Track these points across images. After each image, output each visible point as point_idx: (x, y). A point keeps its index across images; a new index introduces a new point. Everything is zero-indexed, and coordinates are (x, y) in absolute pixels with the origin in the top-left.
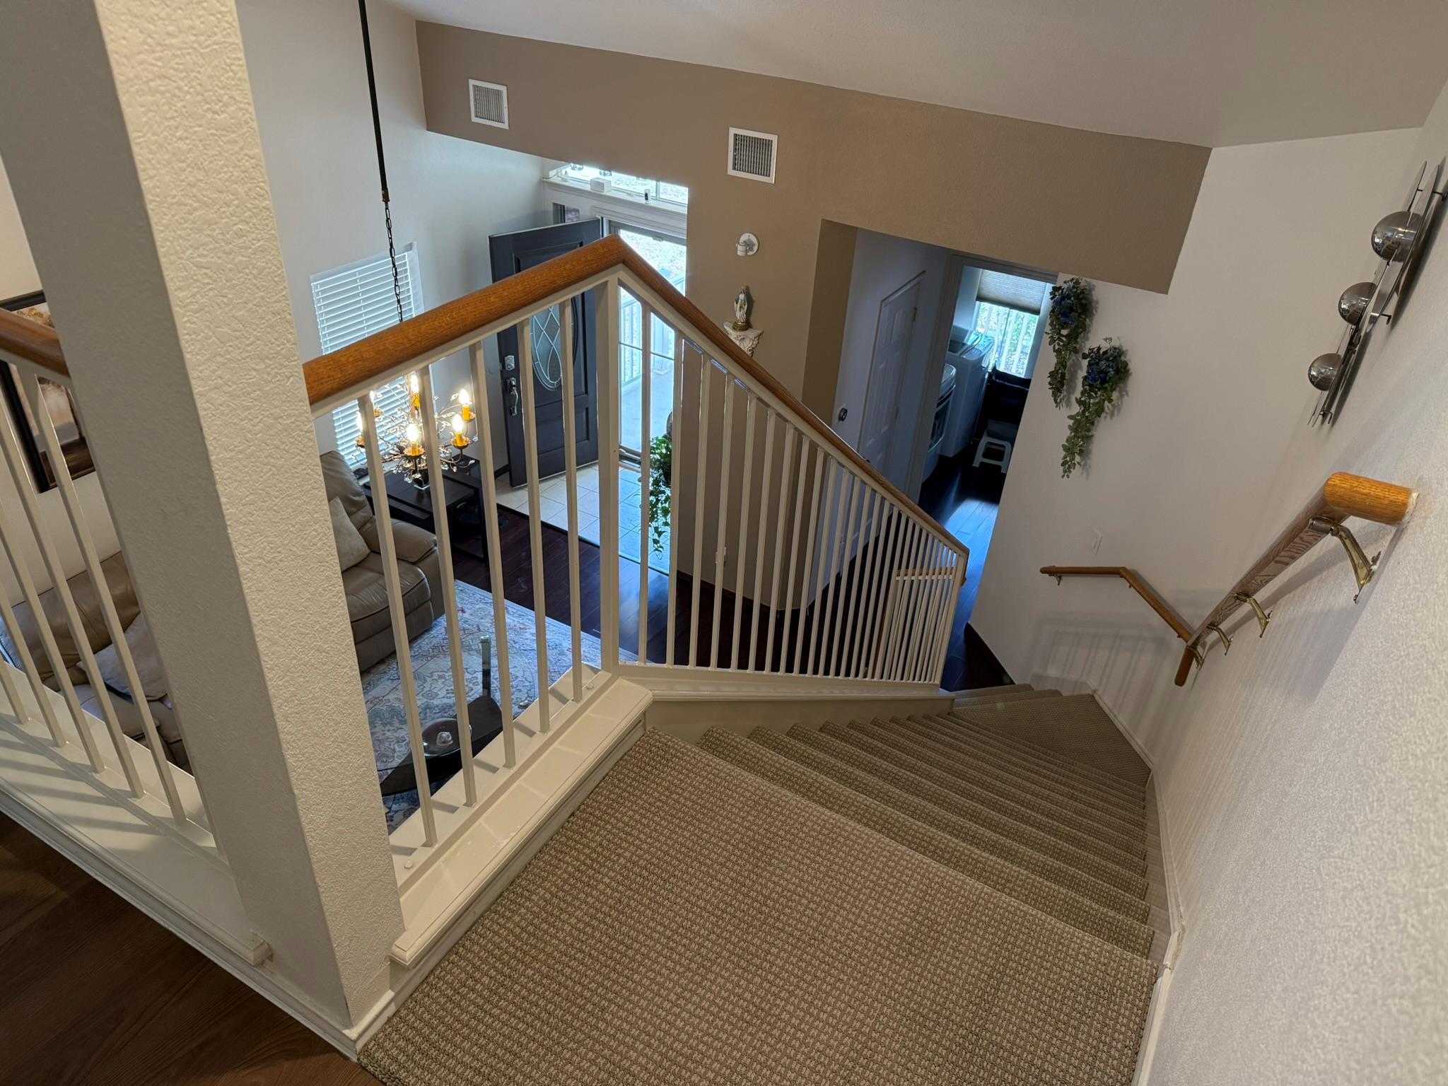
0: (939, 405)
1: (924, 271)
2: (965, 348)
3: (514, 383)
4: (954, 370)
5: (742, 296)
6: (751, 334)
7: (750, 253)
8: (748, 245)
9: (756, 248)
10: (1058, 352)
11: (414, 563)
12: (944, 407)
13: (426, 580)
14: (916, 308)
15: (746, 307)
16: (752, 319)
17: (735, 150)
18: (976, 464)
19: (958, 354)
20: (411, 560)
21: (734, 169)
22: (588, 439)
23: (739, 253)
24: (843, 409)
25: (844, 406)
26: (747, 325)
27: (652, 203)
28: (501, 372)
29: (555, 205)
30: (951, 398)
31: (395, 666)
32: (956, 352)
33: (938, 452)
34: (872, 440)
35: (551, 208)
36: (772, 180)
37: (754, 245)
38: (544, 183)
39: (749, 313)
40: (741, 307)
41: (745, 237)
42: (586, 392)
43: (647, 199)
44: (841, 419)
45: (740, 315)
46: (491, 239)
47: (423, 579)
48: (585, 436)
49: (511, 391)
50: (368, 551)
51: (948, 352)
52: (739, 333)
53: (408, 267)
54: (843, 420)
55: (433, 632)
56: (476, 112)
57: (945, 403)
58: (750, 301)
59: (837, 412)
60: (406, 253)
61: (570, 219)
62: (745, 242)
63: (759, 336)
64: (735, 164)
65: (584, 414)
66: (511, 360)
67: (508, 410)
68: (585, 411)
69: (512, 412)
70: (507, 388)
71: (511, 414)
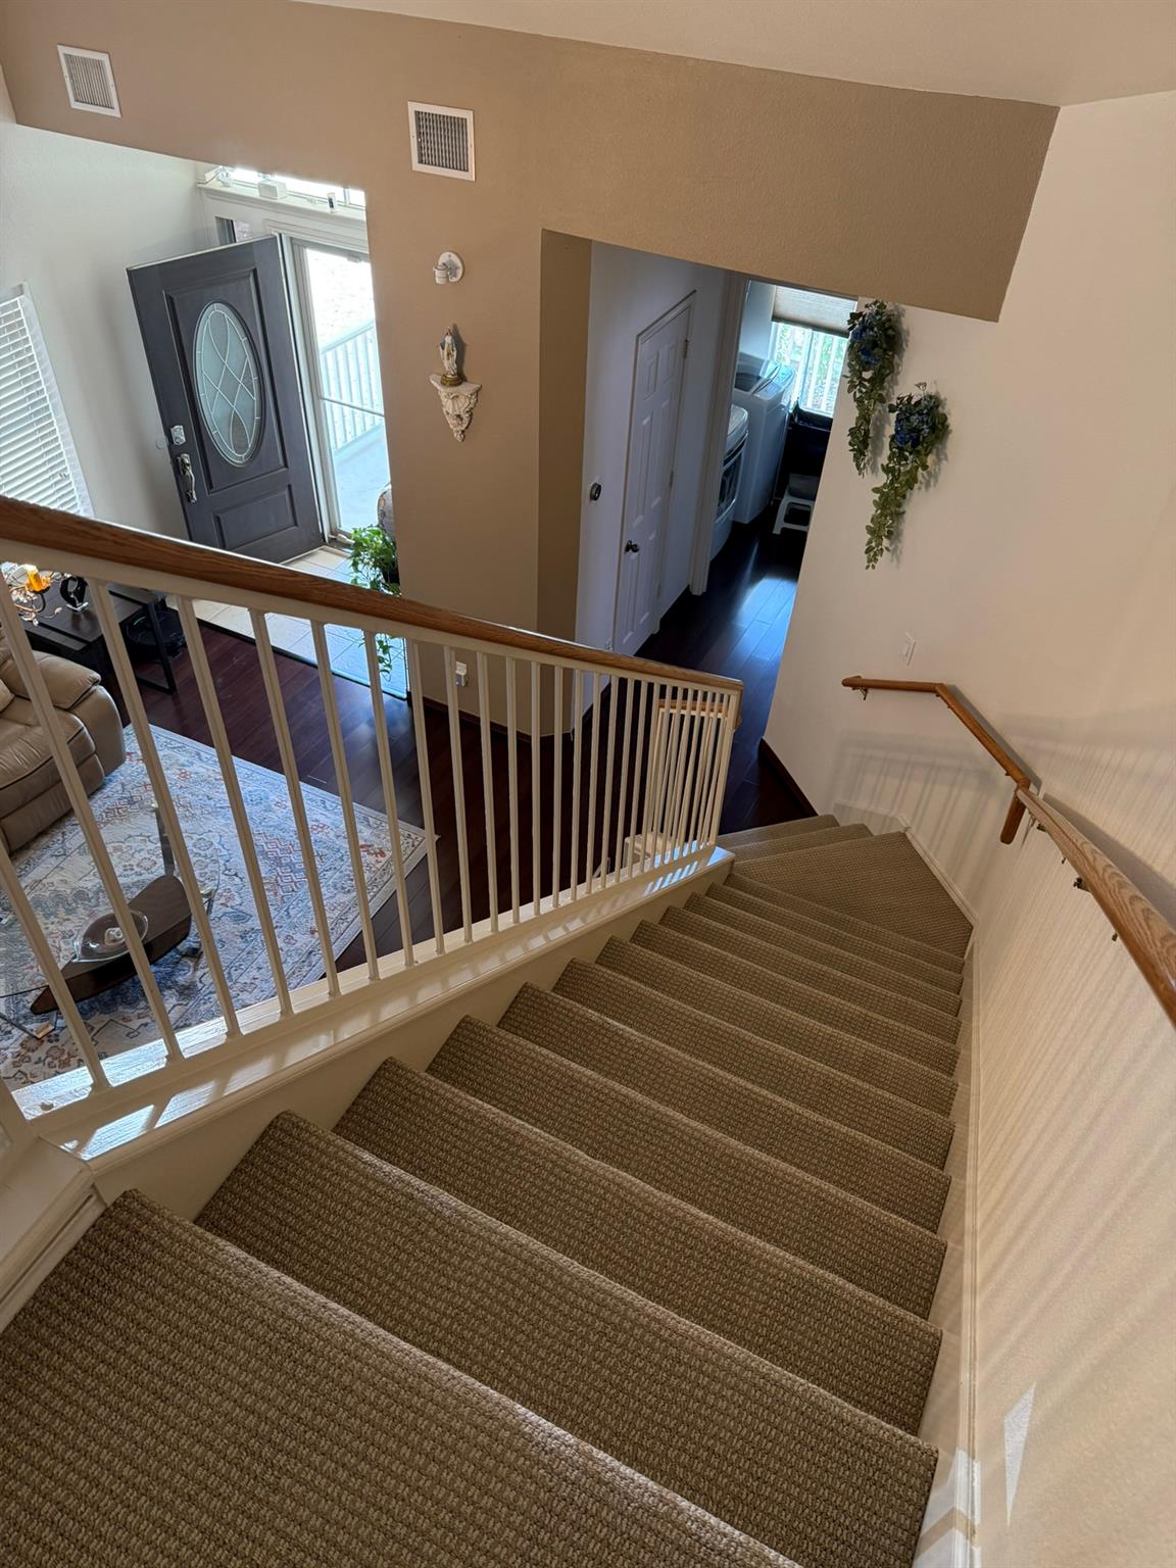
0: (726, 462)
1: (695, 291)
2: (760, 382)
3: (187, 461)
4: (746, 413)
5: (448, 339)
6: (465, 389)
7: (454, 280)
8: (449, 269)
9: (460, 272)
10: (859, 401)
11: (68, 710)
12: (735, 463)
13: (85, 730)
14: (686, 341)
15: (455, 353)
16: (465, 370)
17: (419, 134)
18: (777, 531)
19: (749, 393)
20: (62, 706)
21: (421, 162)
22: (296, 524)
23: (438, 281)
24: (595, 484)
25: (596, 480)
26: (460, 378)
27: (339, 211)
28: (169, 448)
29: (220, 220)
30: (743, 449)
31: (60, 838)
32: (747, 390)
33: (731, 519)
34: (640, 518)
35: (214, 224)
36: (470, 175)
37: (457, 268)
38: (200, 191)
39: (460, 361)
40: (448, 354)
41: (444, 258)
42: (286, 466)
43: (332, 206)
44: (594, 498)
45: (449, 365)
46: (131, 272)
47: (82, 729)
48: (290, 520)
49: (184, 473)
50: (10, 696)
51: (735, 390)
52: (450, 390)
53: (23, 317)
54: (596, 499)
55: (107, 791)
56: (75, 95)
57: (737, 456)
58: (459, 345)
59: (587, 488)
60: (17, 299)
61: (242, 237)
62: (444, 264)
63: (477, 392)
64: (421, 155)
65: (286, 493)
66: (179, 433)
67: (185, 497)
68: (287, 489)
69: (189, 499)
70: (178, 468)
71: (189, 501)
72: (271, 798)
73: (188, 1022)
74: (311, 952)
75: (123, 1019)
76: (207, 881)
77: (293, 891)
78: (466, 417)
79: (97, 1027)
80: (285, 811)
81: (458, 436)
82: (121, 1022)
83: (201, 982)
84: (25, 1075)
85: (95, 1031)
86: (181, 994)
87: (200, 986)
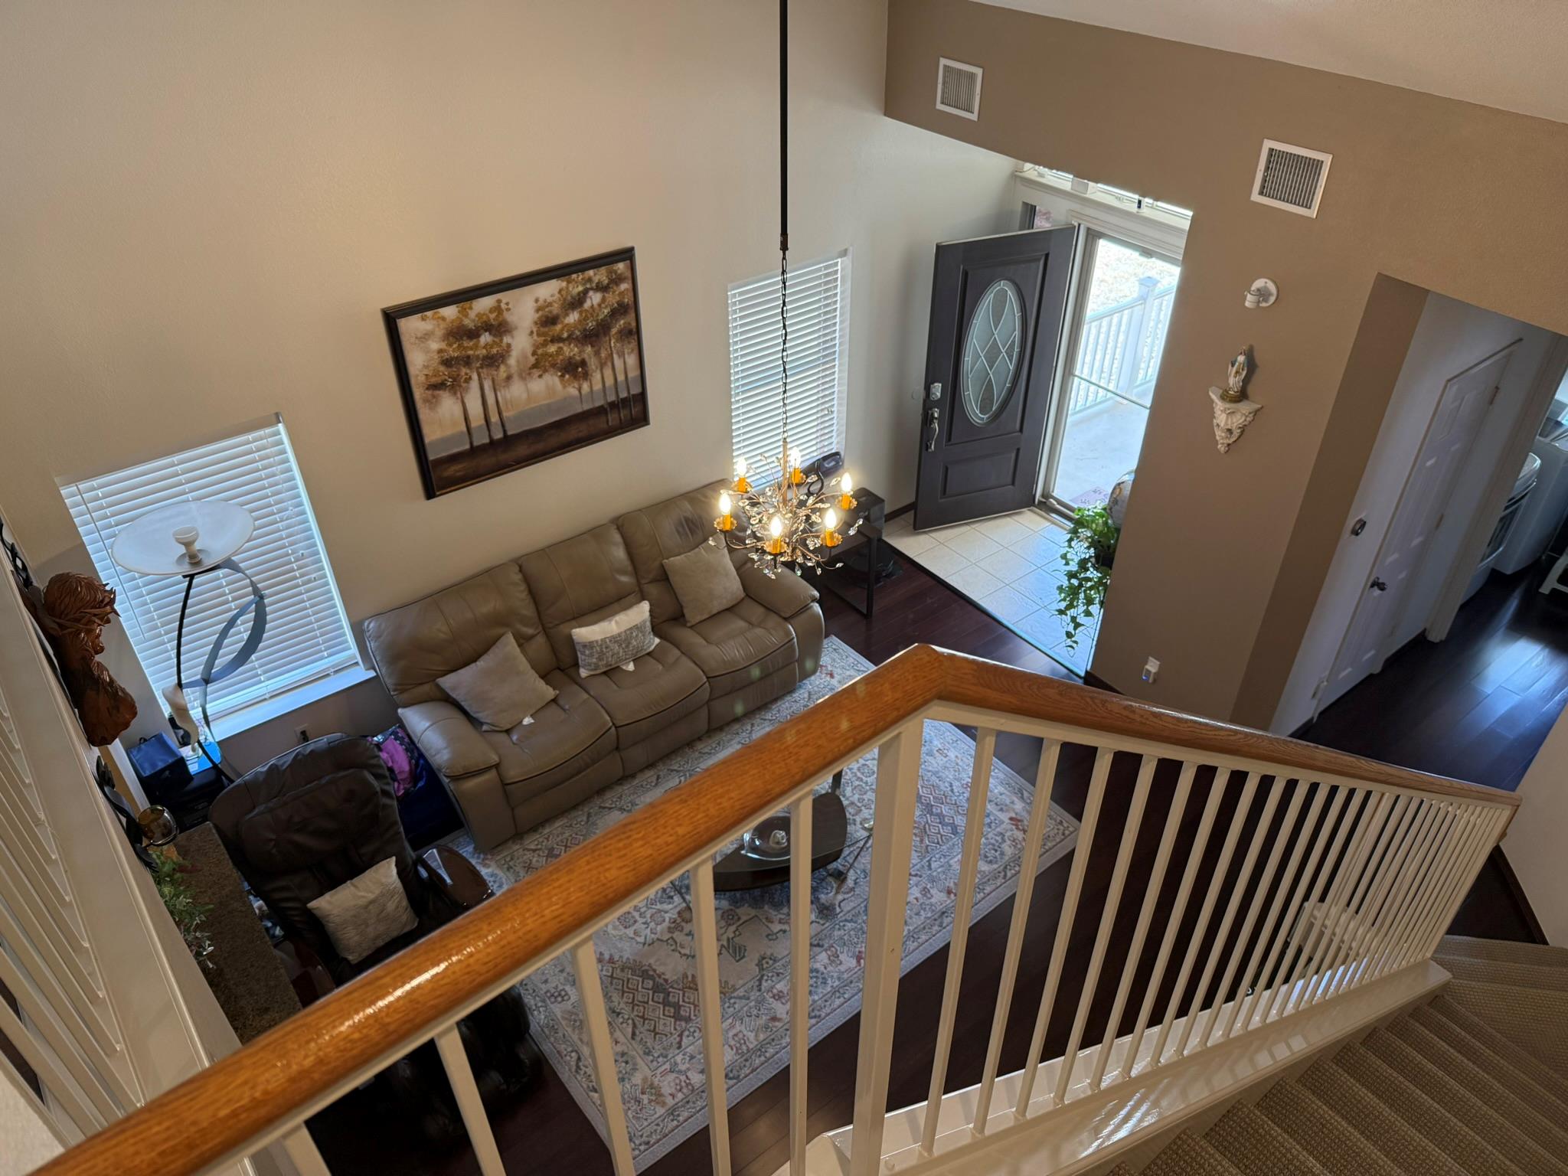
0: (1507, 508)
1: (1521, 340)
2: (1561, 430)
3: (936, 415)
4: (1538, 462)
5: (1241, 359)
6: (1245, 407)
7: (1264, 305)
8: (1263, 294)
9: (1272, 299)
11: (786, 619)
12: (1511, 512)
13: (795, 640)
14: (1497, 388)
15: (1244, 373)
16: (1250, 389)
17: (1267, 168)
18: (1545, 589)
19: (1548, 440)
20: (783, 615)
21: (1261, 193)
22: (1013, 483)
23: (1247, 304)
24: (1360, 520)
25: (1362, 516)
26: (1242, 396)
27: (1144, 212)
28: (925, 401)
29: (1025, 204)
30: (1524, 501)
31: (749, 727)
32: (1546, 436)
33: (1491, 566)
34: (1396, 556)
35: (1019, 208)
36: (1312, 214)
37: (1270, 294)
38: (1016, 177)
39: (1246, 381)
40: (1237, 372)
41: (1259, 283)
42: (1021, 430)
43: (1139, 207)
44: (1356, 533)
45: (1234, 382)
46: (938, 247)
47: (793, 638)
48: (1009, 480)
49: (930, 424)
50: (742, 594)
51: (1538, 437)
52: (1228, 405)
53: (839, 275)
54: (1357, 534)
55: (796, 695)
56: (943, 97)
57: (1514, 507)
58: (1251, 366)
59: (1351, 523)
60: (839, 260)
61: (1041, 224)
62: (1258, 290)
63: (1256, 412)
64: (1263, 187)
65: (1013, 455)
66: (937, 389)
67: (924, 445)
68: (1015, 452)
69: (928, 447)
70: (927, 419)
71: (927, 450)
72: (936, 742)
73: (821, 943)
74: (943, 913)
75: (767, 918)
76: (863, 808)
77: (938, 843)
78: (1236, 433)
79: (744, 918)
80: (945, 760)
81: (1221, 448)
82: (764, 920)
83: (839, 906)
84: (676, 943)
85: (741, 922)
86: (821, 912)
87: (838, 910)
